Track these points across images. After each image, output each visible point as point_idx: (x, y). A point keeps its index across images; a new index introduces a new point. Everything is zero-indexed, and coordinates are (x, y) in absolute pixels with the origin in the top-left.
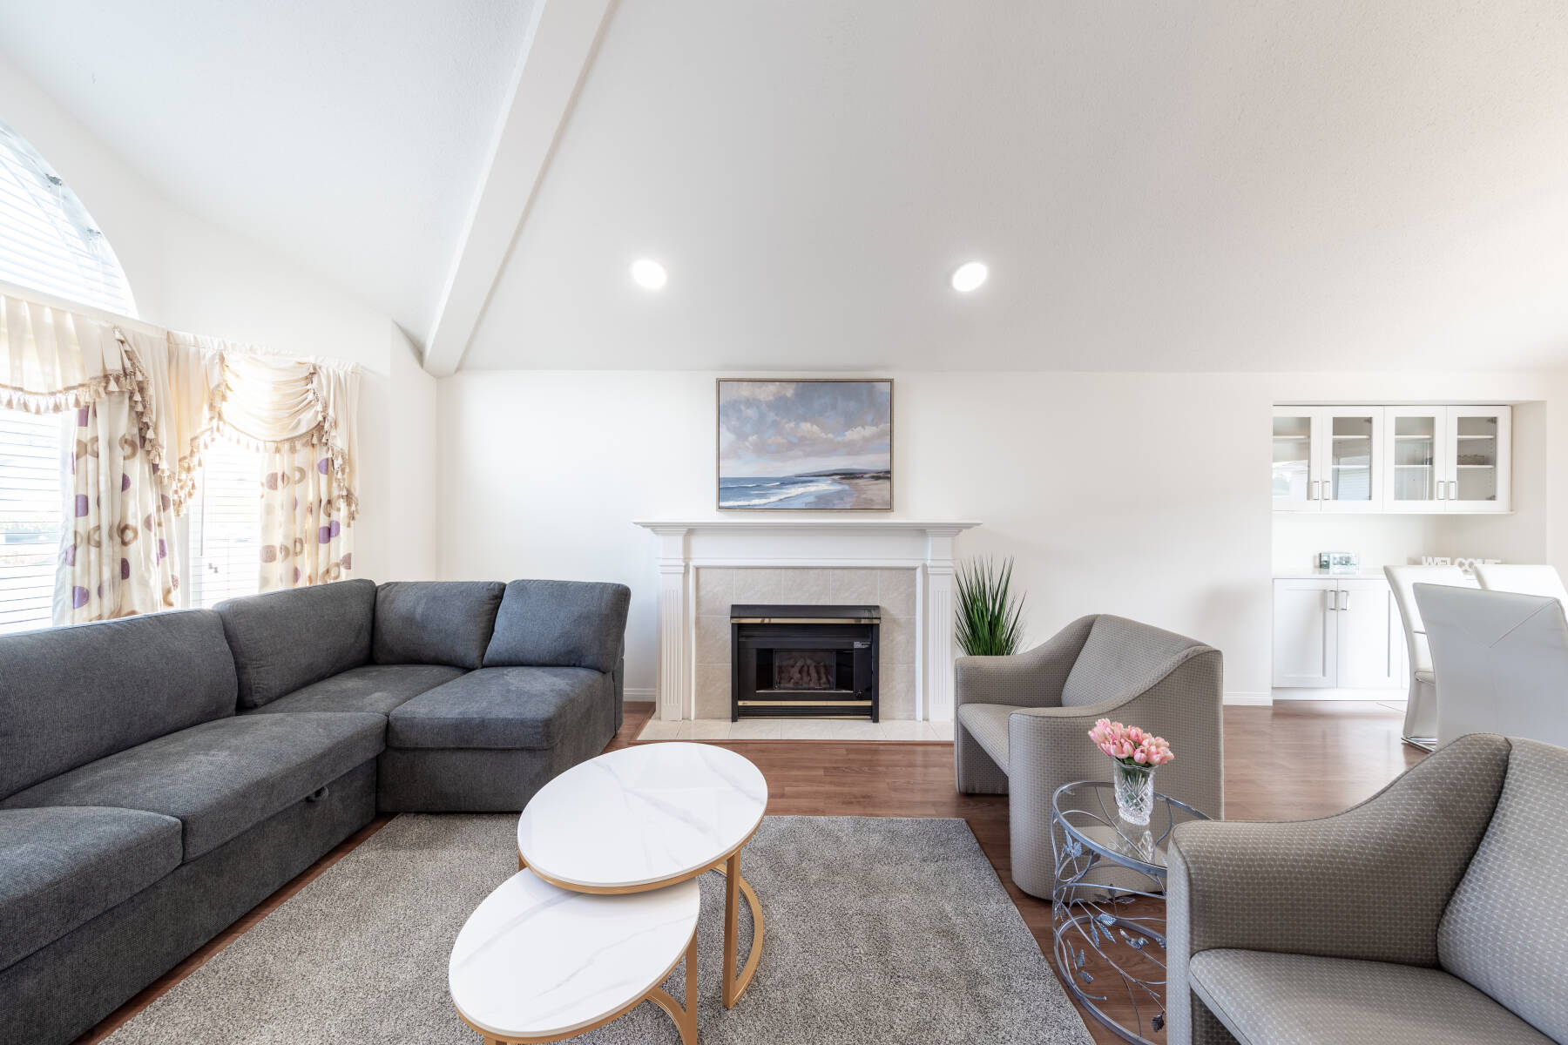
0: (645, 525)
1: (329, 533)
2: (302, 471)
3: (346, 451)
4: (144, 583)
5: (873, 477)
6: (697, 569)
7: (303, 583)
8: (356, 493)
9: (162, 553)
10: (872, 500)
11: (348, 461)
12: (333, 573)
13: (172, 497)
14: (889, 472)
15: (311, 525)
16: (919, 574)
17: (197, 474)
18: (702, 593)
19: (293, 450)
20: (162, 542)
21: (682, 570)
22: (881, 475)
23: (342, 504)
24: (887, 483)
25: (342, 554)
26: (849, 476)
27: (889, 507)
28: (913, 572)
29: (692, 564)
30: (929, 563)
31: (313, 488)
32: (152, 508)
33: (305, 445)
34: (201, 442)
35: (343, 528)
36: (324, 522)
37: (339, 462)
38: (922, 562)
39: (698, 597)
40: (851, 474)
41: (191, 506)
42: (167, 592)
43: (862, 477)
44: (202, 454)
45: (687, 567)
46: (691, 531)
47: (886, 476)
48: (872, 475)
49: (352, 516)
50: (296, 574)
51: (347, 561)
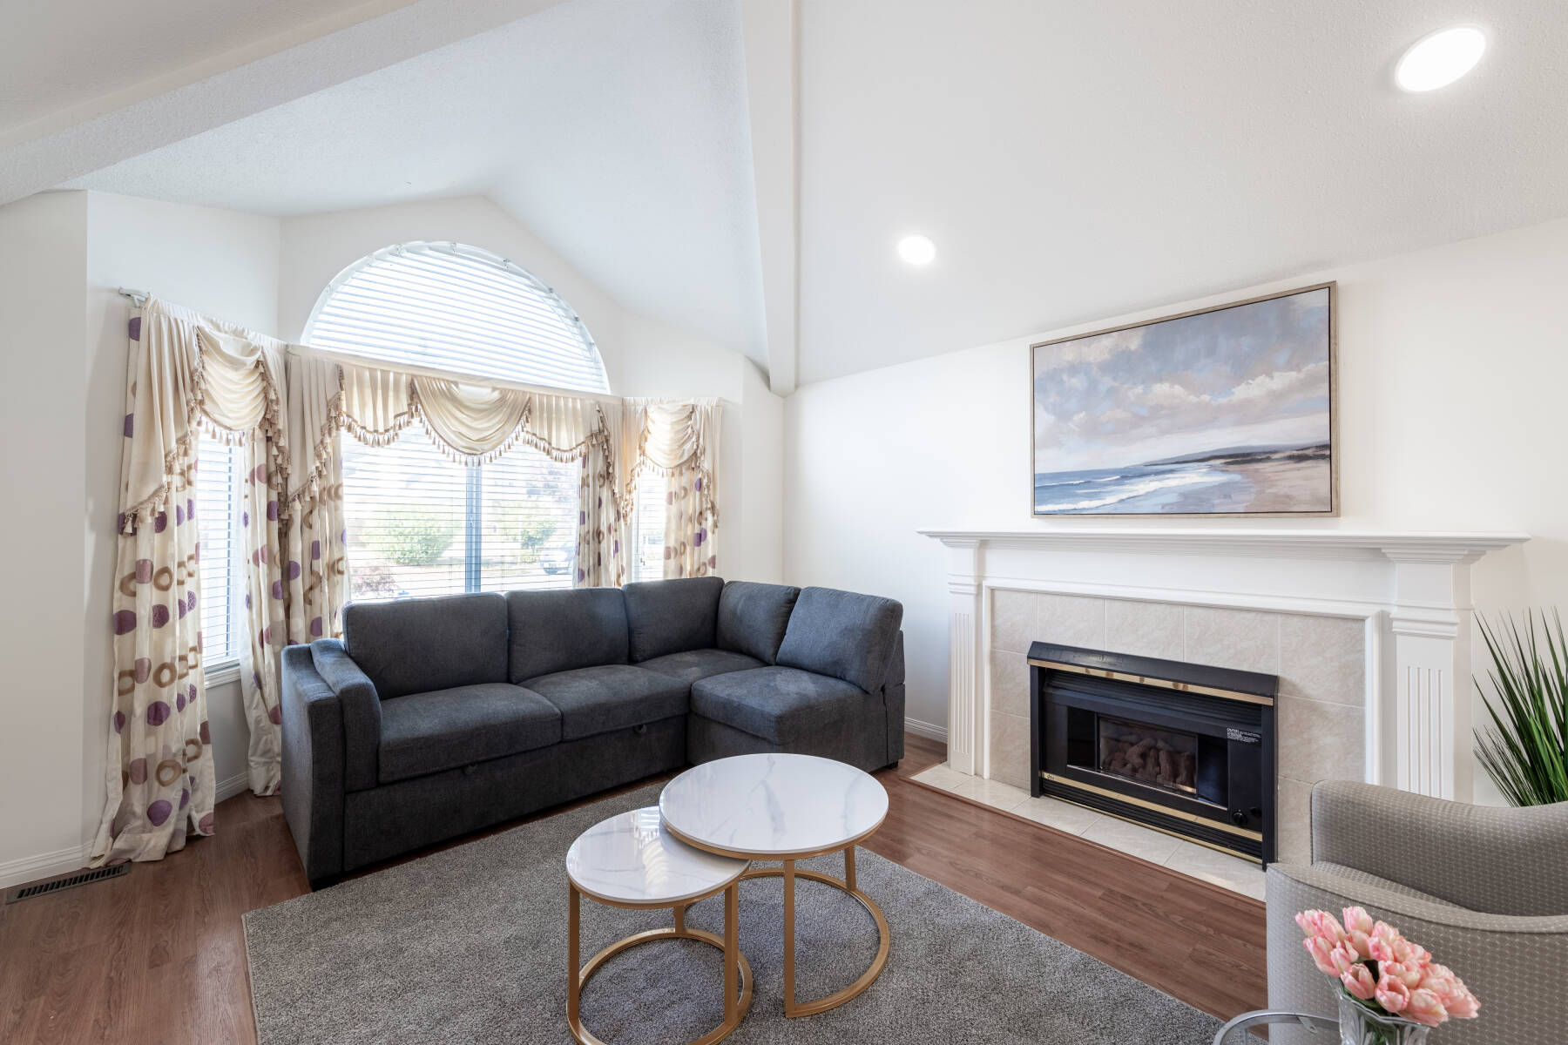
0: (932, 535)
1: (700, 538)
2: (685, 489)
3: (711, 472)
4: (607, 570)
5: (1291, 458)
6: (993, 590)
7: (686, 576)
8: (717, 506)
9: (616, 550)
10: (1288, 497)
11: (712, 479)
12: (702, 570)
13: (622, 512)
14: (1329, 447)
15: (691, 531)
16: (1370, 629)
17: (634, 494)
18: (999, 621)
19: (681, 474)
20: (616, 542)
21: (973, 590)
22: (1307, 452)
23: (709, 515)
24: (1324, 467)
25: (710, 555)
26: (1241, 458)
27: (1331, 508)
28: (1356, 626)
29: (985, 583)
30: (1395, 612)
31: (692, 503)
32: (612, 519)
33: (688, 469)
34: (636, 472)
35: (709, 534)
36: (697, 530)
37: (705, 481)
38: (1377, 609)
39: (993, 627)
40: (1248, 455)
41: (632, 516)
42: (619, 576)
43: (1268, 459)
44: (637, 481)
45: (979, 586)
46: (984, 542)
47: (1324, 452)
48: (1288, 453)
49: (715, 525)
50: (681, 569)
51: (713, 562)
